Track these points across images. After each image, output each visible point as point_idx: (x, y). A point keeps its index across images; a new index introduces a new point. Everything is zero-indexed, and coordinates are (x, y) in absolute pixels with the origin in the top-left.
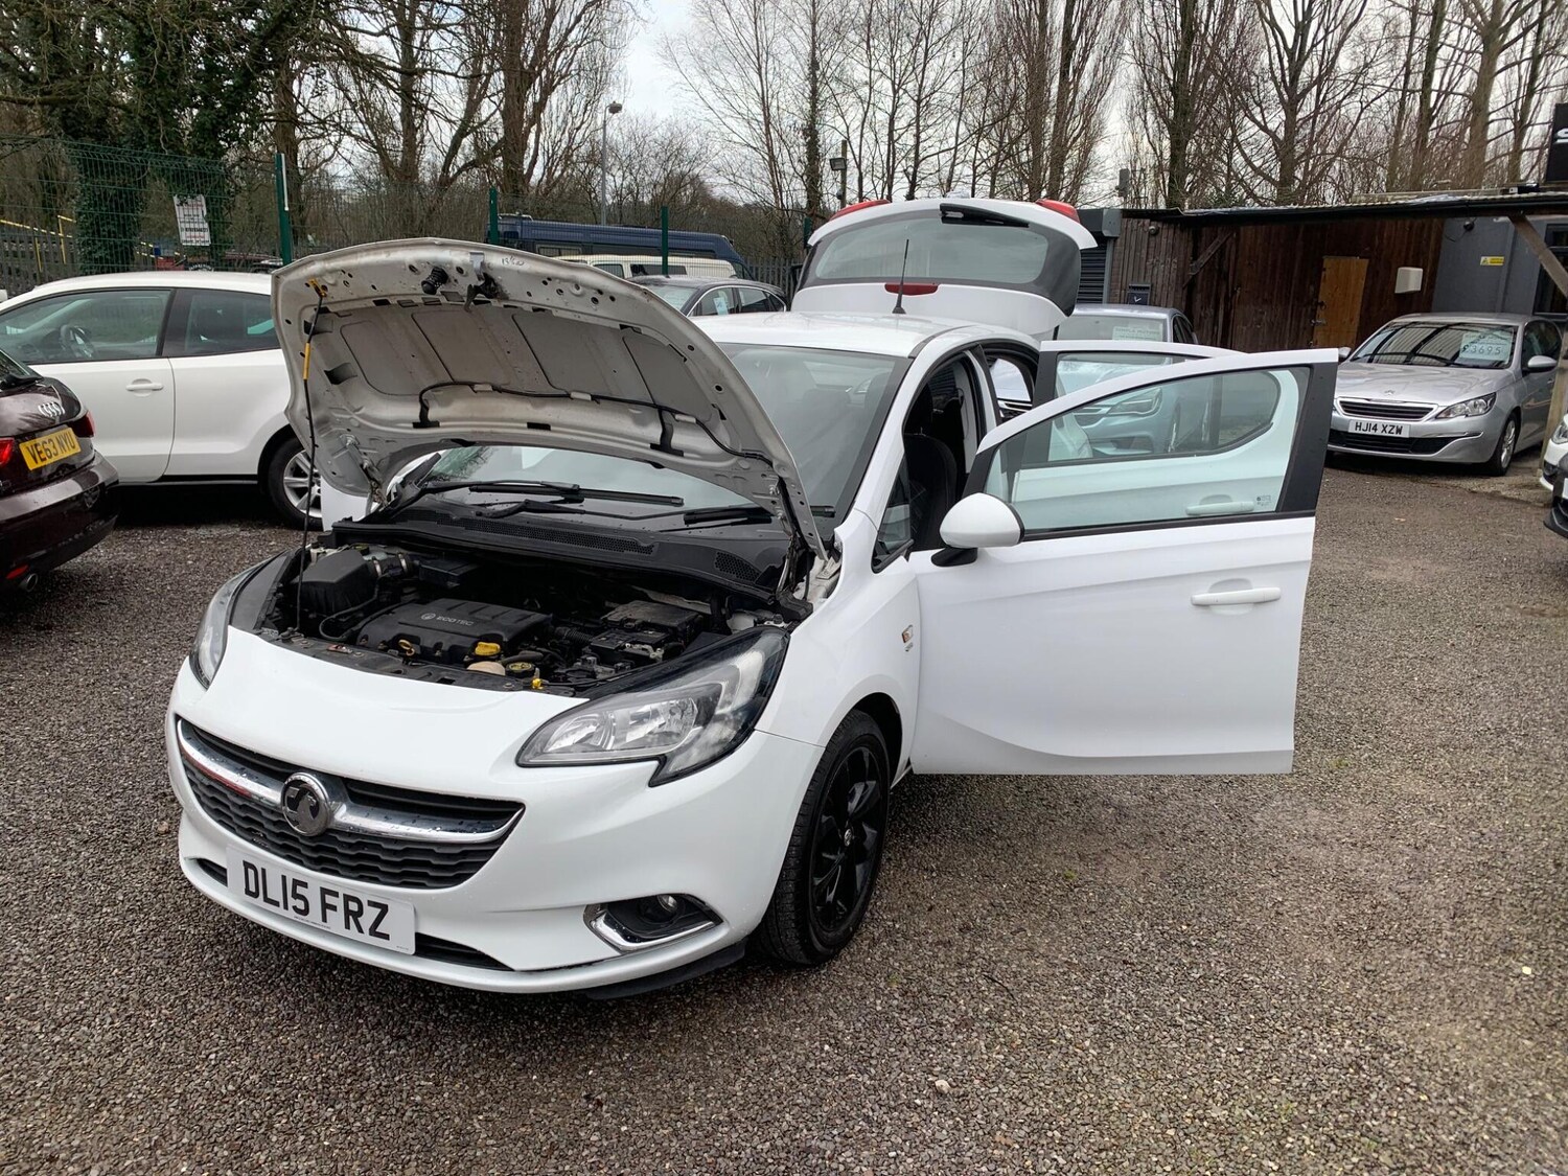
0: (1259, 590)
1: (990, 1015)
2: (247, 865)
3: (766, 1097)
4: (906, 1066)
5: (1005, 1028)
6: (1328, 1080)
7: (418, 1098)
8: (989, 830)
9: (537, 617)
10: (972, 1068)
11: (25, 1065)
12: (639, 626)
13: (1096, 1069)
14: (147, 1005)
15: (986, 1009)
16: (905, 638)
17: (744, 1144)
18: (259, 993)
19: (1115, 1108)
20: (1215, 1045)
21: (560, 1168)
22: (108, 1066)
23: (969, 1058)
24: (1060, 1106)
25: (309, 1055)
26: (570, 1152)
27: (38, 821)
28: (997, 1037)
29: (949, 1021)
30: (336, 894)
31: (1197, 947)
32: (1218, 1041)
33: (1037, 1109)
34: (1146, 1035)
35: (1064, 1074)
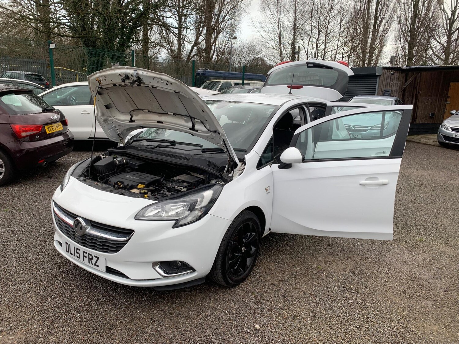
0: (381, 181)
1: (280, 307)
2: (66, 243)
3: (203, 324)
4: (249, 320)
5: (284, 312)
6: (385, 339)
7: (104, 314)
8: (299, 252)
9: (158, 178)
10: (269, 323)
11: (4, 294)
12: (181, 181)
13: (308, 327)
14: (41, 280)
15: (280, 305)
16: (266, 190)
17: (192, 338)
18: (71, 280)
19: (311, 340)
20: (351, 324)
21: (137, 339)
22: (25, 296)
23: (269, 320)
24: (293, 338)
25: (78, 299)
26: (141, 334)
27: (31, 228)
28: (280, 314)
29: (266, 308)
30: (86, 253)
31: (354, 293)
32: (351, 323)
33: (285, 337)
34: (328, 318)
35: (298, 328)
